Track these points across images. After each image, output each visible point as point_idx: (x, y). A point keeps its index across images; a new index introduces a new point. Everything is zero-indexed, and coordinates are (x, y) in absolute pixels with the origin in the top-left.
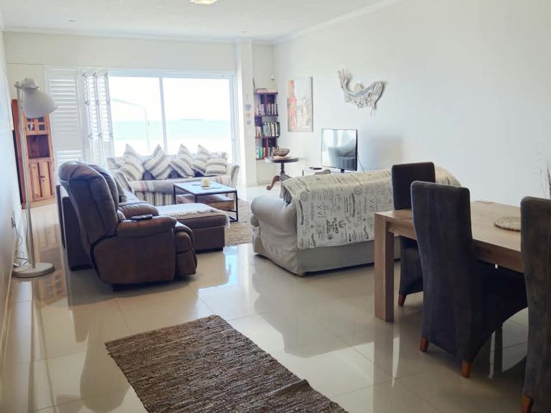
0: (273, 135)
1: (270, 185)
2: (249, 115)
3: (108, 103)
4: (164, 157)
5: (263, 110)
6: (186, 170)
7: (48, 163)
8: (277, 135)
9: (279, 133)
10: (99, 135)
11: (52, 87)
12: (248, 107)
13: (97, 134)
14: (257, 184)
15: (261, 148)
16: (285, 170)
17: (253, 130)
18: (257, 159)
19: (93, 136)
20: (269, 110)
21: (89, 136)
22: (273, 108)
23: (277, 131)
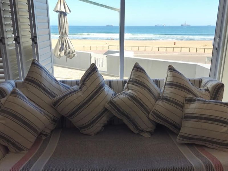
21: (1, 41)
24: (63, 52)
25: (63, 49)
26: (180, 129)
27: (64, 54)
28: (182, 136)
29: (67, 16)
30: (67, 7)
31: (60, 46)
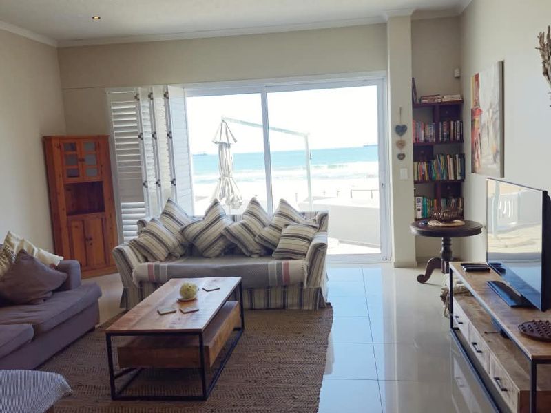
0: (452, 178)
1: (424, 274)
2: (401, 144)
5: (432, 133)
6: (248, 243)
8: (459, 178)
9: (463, 174)
10: (157, 183)
11: (115, 116)
12: (400, 130)
14: (417, 263)
15: (426, 200)
17: (409, 169)
19: (148, 184)
20: (445, 133)
21: (144, 184)
22: (452, 128)
23: (458, 170)
24: (225, 199)
25: (224, 195)
26: (276, 247)
27: (226, 202)
28: (278, 252)
29: (230, 150)
30: (231, 137)
31: (220, 191)
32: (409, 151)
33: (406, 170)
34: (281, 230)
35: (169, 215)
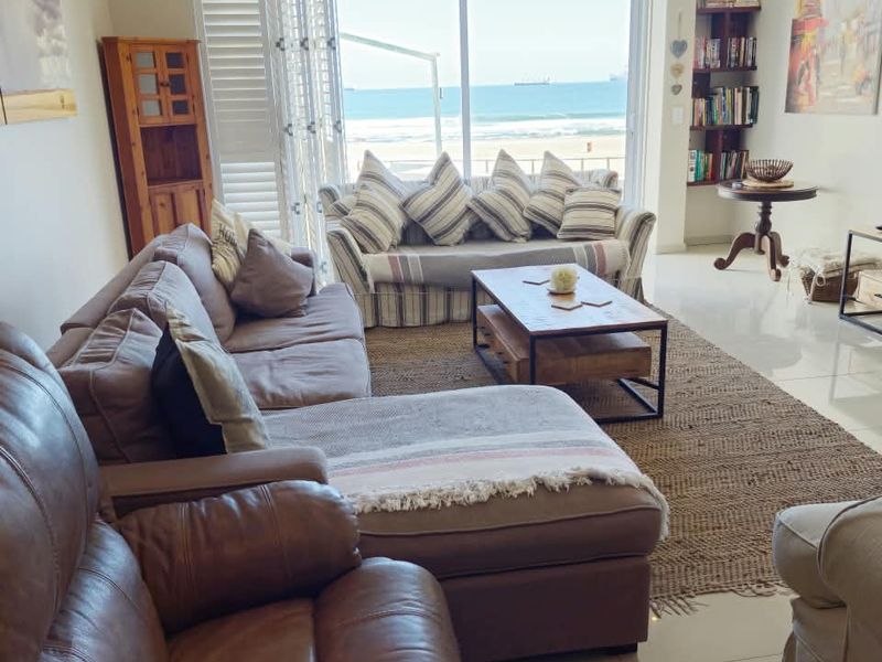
0: (738, 121)
1: (725, 258)
2: (677, 70)
3: (331, 43)
4: (456, 186)
5: (716, 55)
6: (510, 221)
7: (198, 192)
8: (748, 121)
9: (754, 116)
10: (309, 128)
11: (209, 17)
12: (678, 48)
13: (304, 124)
14: (684, 246)
15: (701, 154)
16: (771, 218)
17: (686, 108)
18: (689, 184)
19: (294, 130)
20: (733, 56)
21: (286, 130)
22: (743, 49)
23: (748, 112)
26: (560, 224)
32: (687, 81)
33: (681, 110)
34: (563, 200)
35: (373, 177)
